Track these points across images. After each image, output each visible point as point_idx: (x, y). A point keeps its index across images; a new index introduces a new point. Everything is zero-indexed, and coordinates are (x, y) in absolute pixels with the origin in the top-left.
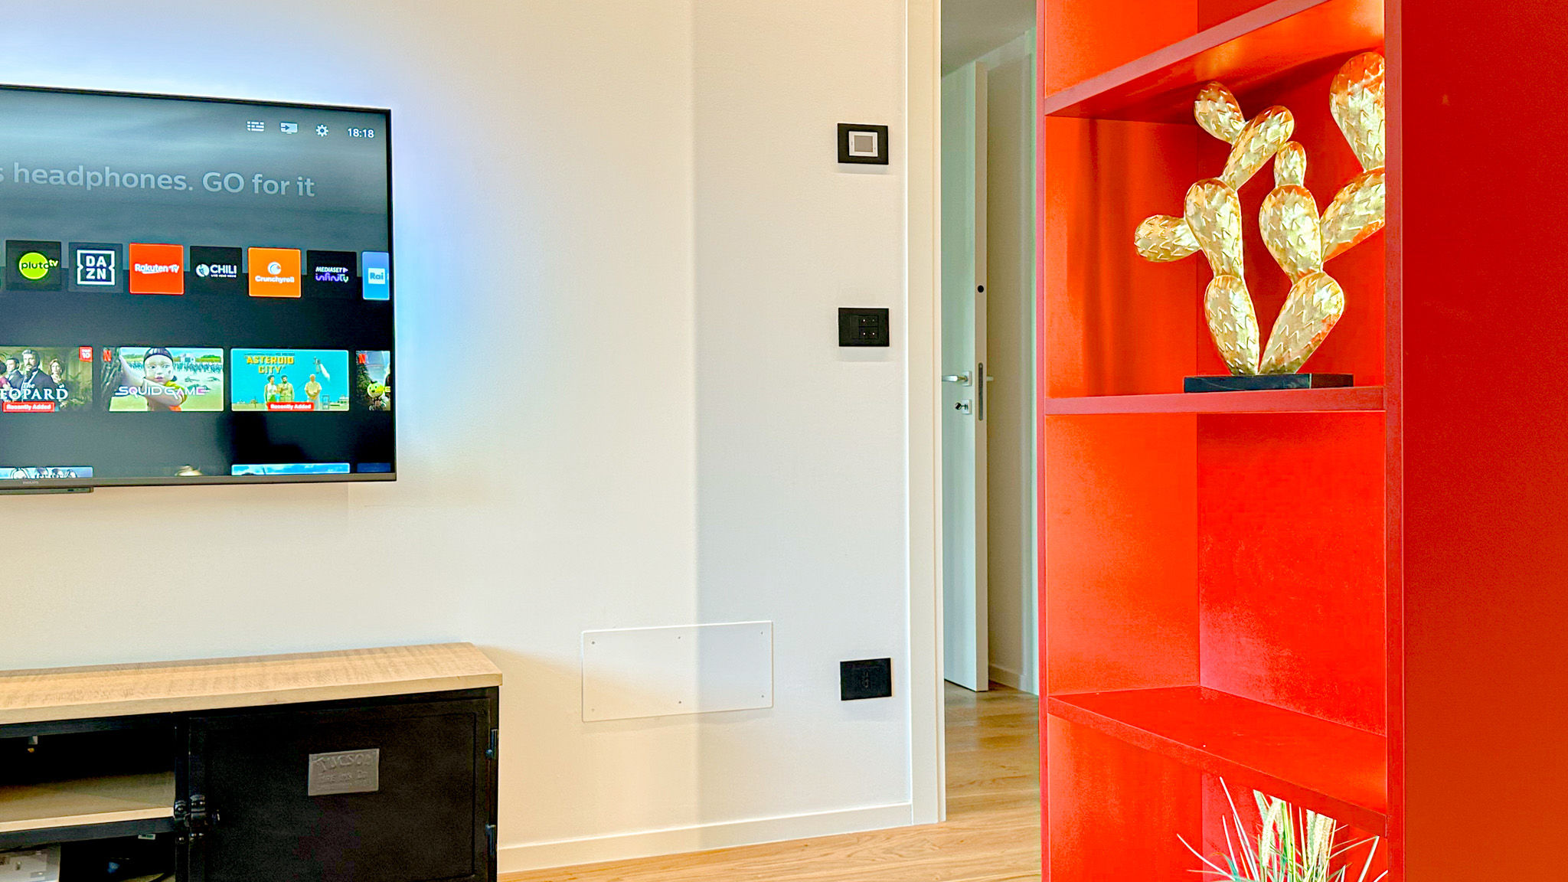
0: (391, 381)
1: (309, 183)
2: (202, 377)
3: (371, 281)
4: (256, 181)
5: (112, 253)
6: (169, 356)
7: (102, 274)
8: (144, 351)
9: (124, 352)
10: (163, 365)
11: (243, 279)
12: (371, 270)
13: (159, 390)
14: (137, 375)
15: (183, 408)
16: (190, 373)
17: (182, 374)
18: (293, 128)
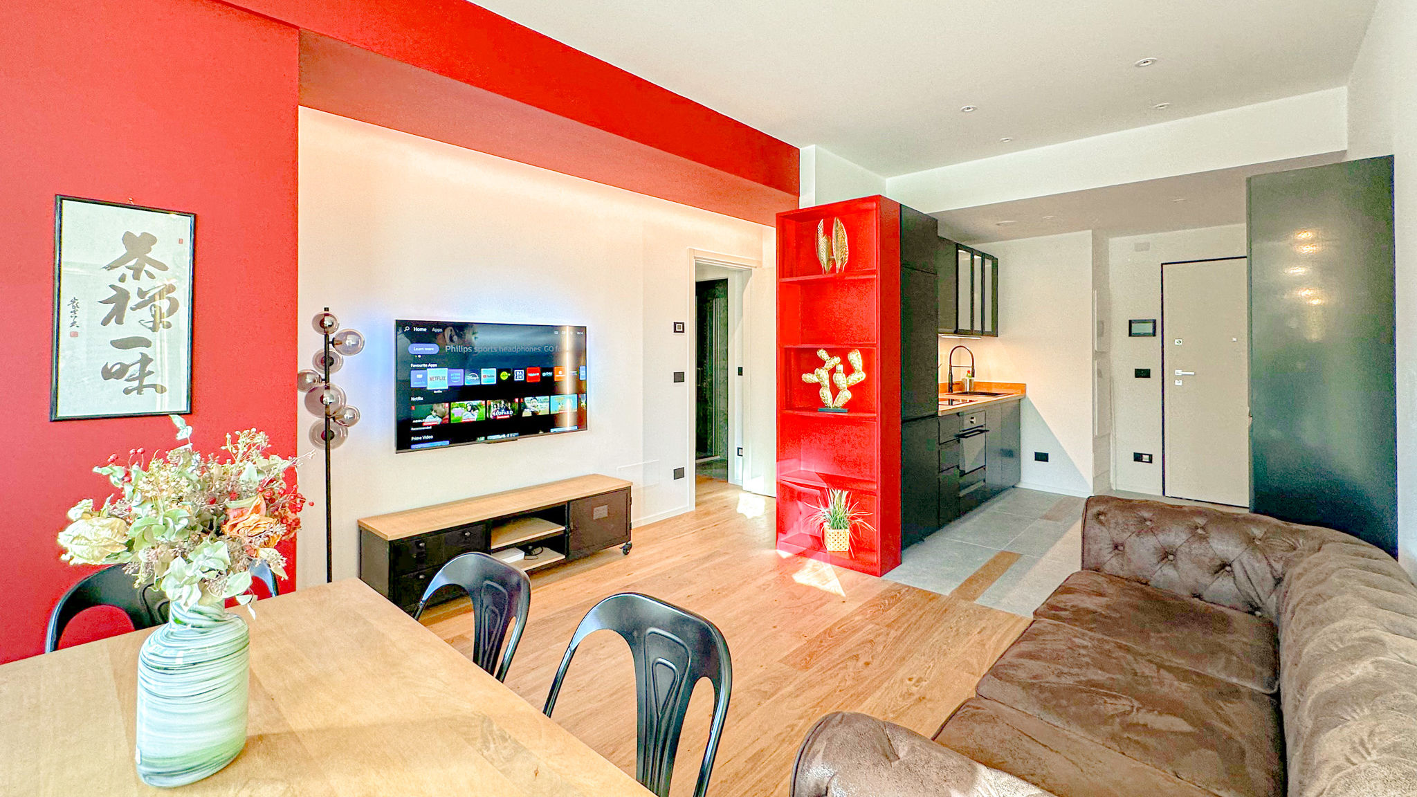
0: (586, 403)
2: (545, 404)
3: (583, 375)
5: (523, 371)
6: (536, 399)
7: (521, 377)
8: (531, 398)
9: (526, 399)
10: (535, 402)
12: (582, 371)
13: (533, 409)
14: (528, 405)
15: (540, 414)
16: (541, 404)
17: (539, 404)
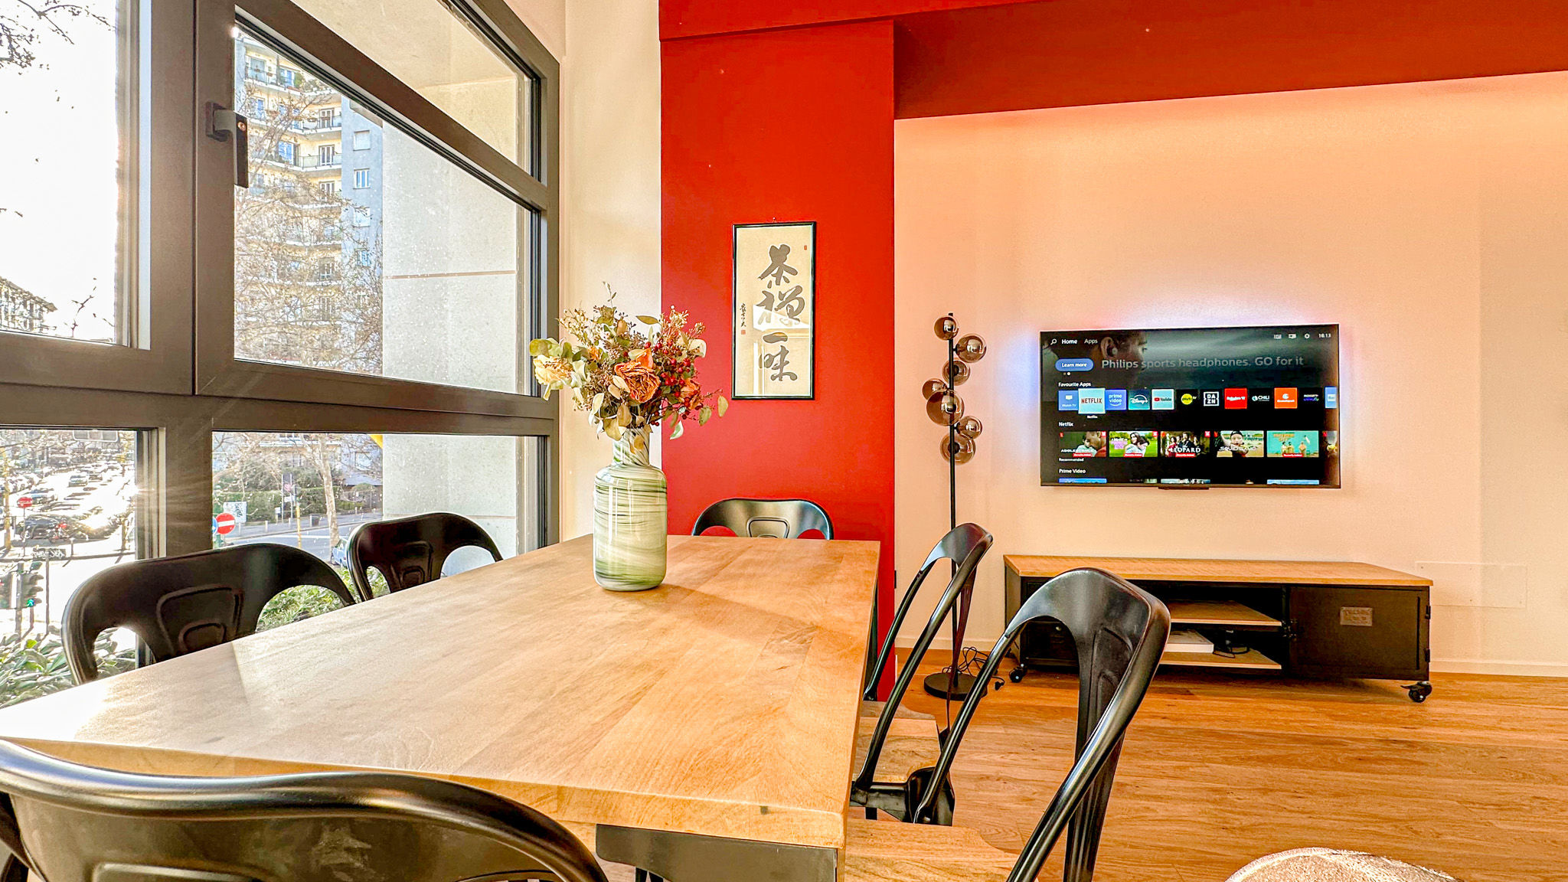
1: (1301, 359)
3: (1329, 400)
4: (1278, 360)
6: (1241, 434)
10: (1239, 438)
11: (1272, 400)
12: (1329, 395)
18: (1294, 336)
